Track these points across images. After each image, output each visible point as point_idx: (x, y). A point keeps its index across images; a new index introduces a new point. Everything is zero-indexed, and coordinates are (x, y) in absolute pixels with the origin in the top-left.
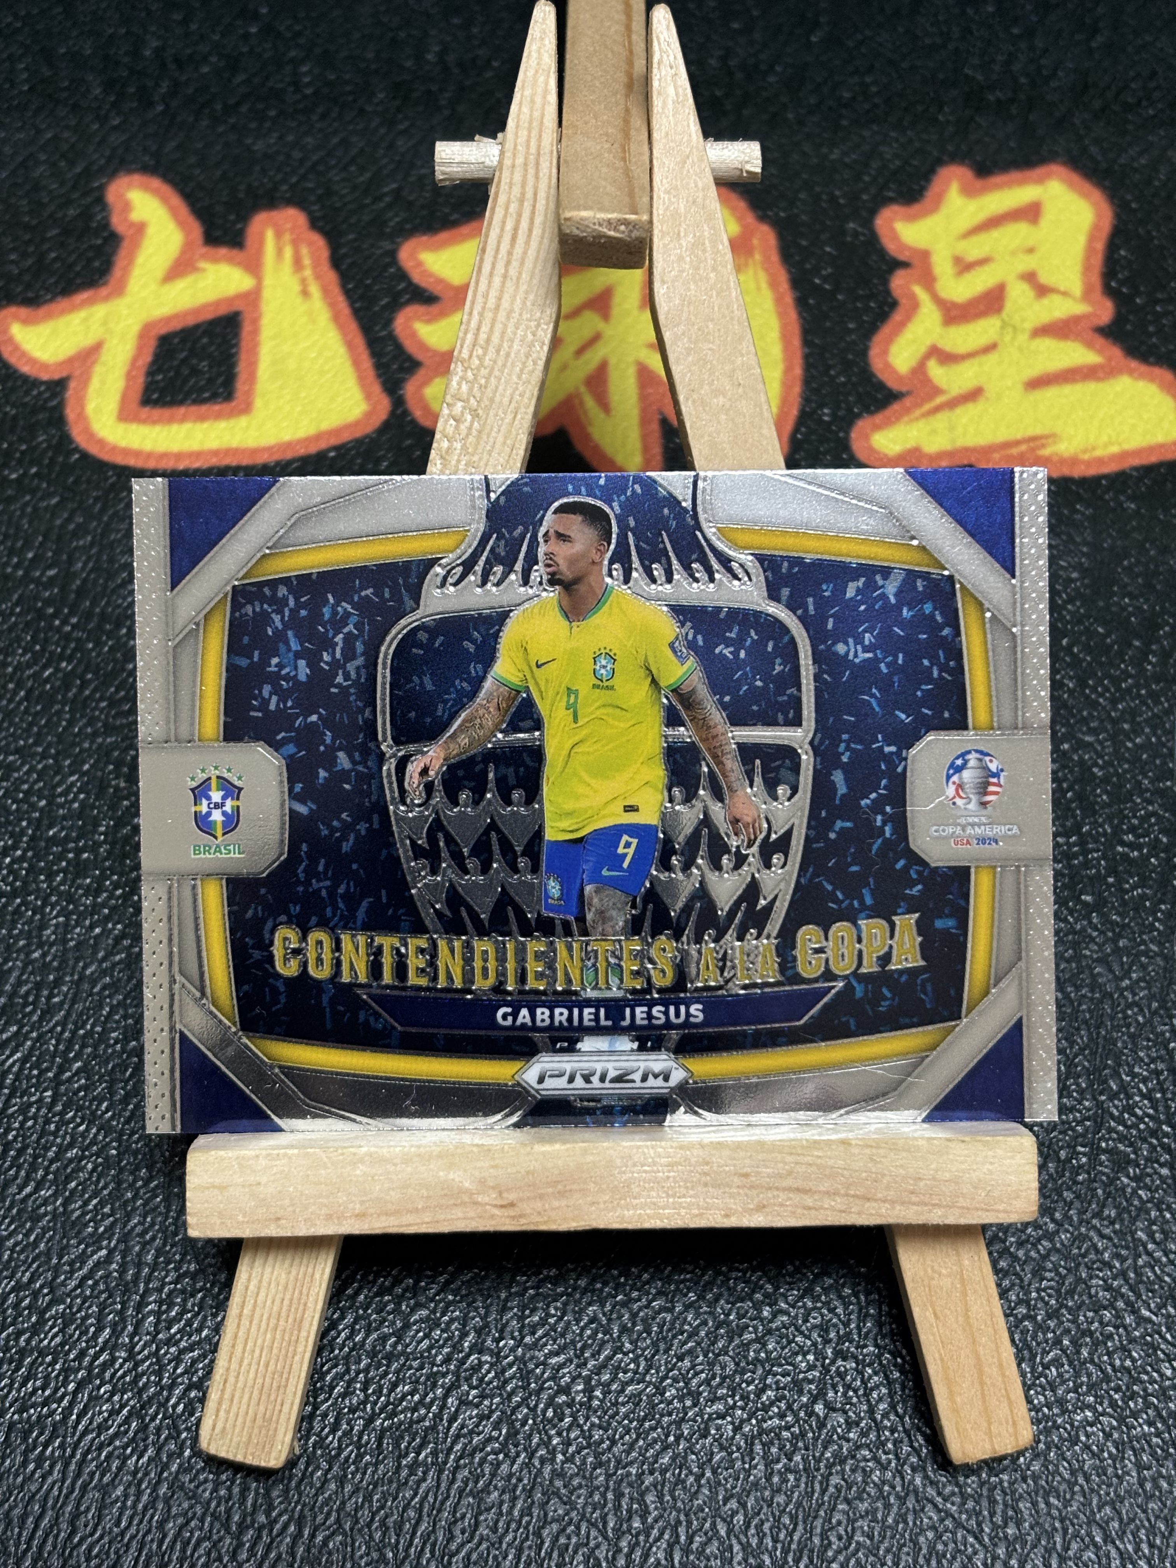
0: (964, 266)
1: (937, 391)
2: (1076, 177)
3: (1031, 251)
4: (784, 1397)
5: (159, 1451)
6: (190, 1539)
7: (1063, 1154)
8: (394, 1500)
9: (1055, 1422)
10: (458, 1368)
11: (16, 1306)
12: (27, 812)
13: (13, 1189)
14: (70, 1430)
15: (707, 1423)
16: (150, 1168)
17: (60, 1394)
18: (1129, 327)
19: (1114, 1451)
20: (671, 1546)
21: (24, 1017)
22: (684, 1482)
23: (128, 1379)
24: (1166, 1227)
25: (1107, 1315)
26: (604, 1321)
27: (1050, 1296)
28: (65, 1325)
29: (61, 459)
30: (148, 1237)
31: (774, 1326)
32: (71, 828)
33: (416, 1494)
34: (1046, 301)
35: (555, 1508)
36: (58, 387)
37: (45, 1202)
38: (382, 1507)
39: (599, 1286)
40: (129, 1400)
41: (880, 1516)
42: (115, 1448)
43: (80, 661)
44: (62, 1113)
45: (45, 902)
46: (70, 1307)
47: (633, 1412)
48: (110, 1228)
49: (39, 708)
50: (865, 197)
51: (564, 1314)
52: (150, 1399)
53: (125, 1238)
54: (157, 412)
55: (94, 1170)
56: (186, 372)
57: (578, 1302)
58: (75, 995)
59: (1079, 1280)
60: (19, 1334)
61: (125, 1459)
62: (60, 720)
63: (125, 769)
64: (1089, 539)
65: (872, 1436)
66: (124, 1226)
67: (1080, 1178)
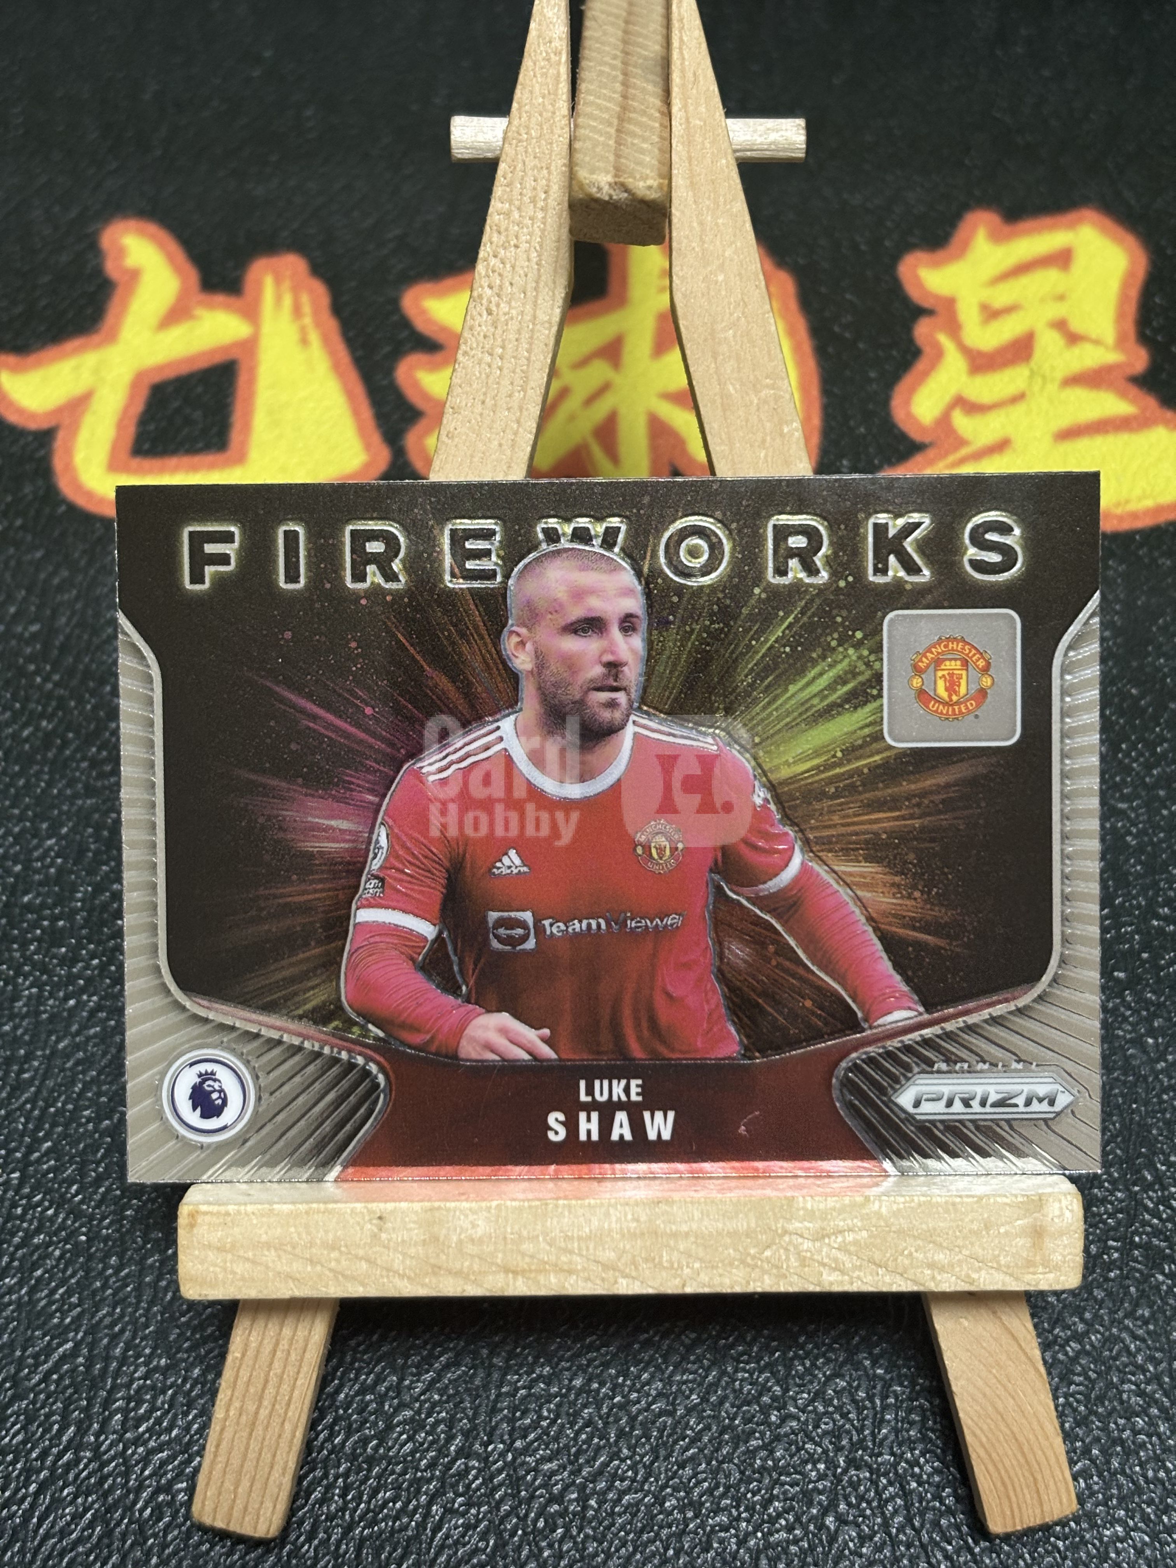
0: (991, 314)
1: (961, 442)
2: (1108, 222)
3: (1061, 298)
4: (792, 1508)
9: (1083, 1538)
10: (444, 1473)
14: (31, 1534)
15: (709, 1536)
16: (121, 1256)
17: (20, 1495)
18: (1164, 376)
23: (92, 1480)
25: (1140, 1422)
26: (600, 1424)
27: (1078, 1401)
28: (28, 1422)
29: (47, 510)
30: (117, 1329)
31: (782, 1431)
32: (48, 895)
34: (1077, 350)
36: (46, 436)
39: (596, 1385)
40: (93, 1502)
43: (61, 721)
44: (29, 1197)
46: (34, 1402)
47: (630, 1523)
48: (77, 1320)
49: (17, 768)
50: (887, 243)
51: (558, 1416)
52: (116, 1503)
53: (93, 1330)
54: (147, 463)
55: (62, 1256)
56: (179, 421)
57: (573, 1404)
58: (47, 1070)
59: (1110, 1385)
62: (39, 780)
63: (106, 833)
64: (1122, 596)
65: (887, 1552)
66: (93, 1317)
67: (1112, 1275)
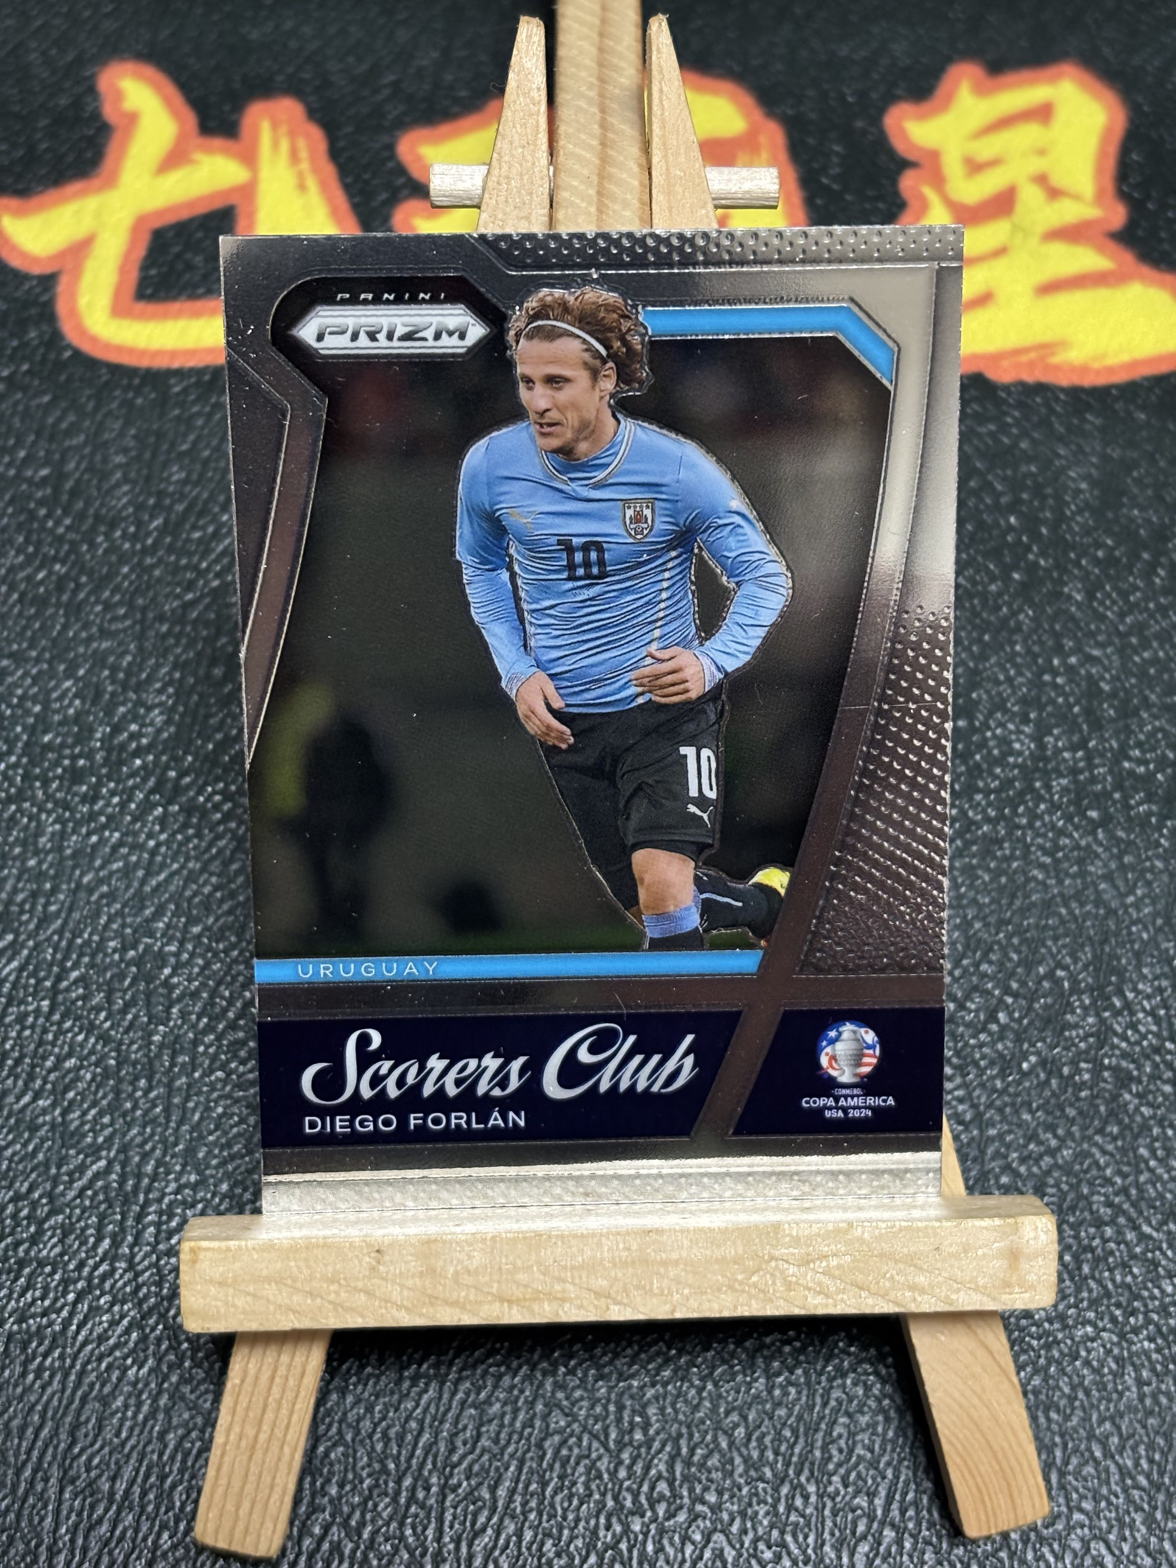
0: (975, 167)
2: (1087, 77)
3: (1042, 152)
5: (159, 1361)
6: (191, 1450)
7: (1066, 1070)
8: (396, 1410)
9: (1055, 1337)
11: (14, 1216)
12: (22, 716)
13: (11, 1099)
14: (71, 1340)
16: (150, 1079)
17: (59, 1304)
18: (1140, 233)
19: (1114, 1366)
20: (672, 1459)
21: (20, 925)
22: (686, 1394)
23: (128, 1289)
24: (1168, 1144)
25: (1109, 1231)
28: (65, 1235)
29: (52, 356)
30: (148, 1147)
32: (67, 734)
33: (417, 1405)
34: (1057, 205)
35: (558, 1421)
36: (48, 281)
37: (44, 1112)
38: (384, 1418)
40: (129, 1310)
41: (880, 1429)
42: (116, 1359)
43: (74, 564)
44: (60, 1023)
45: (41, 810)
46: (70, 1217)
48: (109, 1140)
49: (33, 611)
50: (874, 95)
53: (124, 1149)
54: (151, 307)
55: (93, 1079)
56: (180, 266)
58: (72, 904)
59: (1081, 1197)
60: (17, 1244)
61: (125, 1370)
62: (54, 622)
63: (121, 675)
64: (1098, 448)
66: (124, 1135)
67: (1083, 1094)
